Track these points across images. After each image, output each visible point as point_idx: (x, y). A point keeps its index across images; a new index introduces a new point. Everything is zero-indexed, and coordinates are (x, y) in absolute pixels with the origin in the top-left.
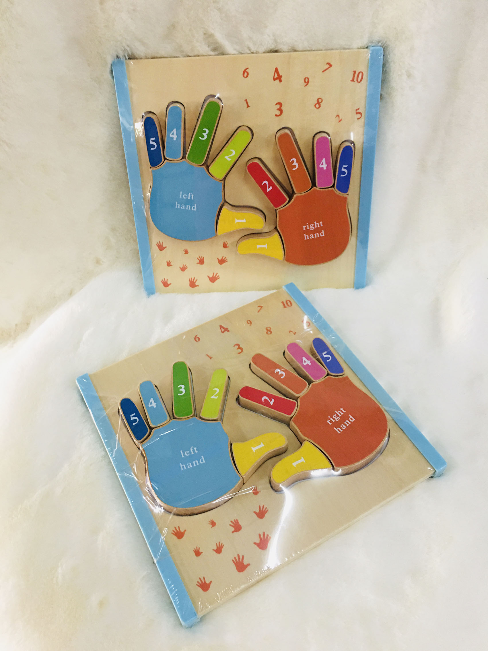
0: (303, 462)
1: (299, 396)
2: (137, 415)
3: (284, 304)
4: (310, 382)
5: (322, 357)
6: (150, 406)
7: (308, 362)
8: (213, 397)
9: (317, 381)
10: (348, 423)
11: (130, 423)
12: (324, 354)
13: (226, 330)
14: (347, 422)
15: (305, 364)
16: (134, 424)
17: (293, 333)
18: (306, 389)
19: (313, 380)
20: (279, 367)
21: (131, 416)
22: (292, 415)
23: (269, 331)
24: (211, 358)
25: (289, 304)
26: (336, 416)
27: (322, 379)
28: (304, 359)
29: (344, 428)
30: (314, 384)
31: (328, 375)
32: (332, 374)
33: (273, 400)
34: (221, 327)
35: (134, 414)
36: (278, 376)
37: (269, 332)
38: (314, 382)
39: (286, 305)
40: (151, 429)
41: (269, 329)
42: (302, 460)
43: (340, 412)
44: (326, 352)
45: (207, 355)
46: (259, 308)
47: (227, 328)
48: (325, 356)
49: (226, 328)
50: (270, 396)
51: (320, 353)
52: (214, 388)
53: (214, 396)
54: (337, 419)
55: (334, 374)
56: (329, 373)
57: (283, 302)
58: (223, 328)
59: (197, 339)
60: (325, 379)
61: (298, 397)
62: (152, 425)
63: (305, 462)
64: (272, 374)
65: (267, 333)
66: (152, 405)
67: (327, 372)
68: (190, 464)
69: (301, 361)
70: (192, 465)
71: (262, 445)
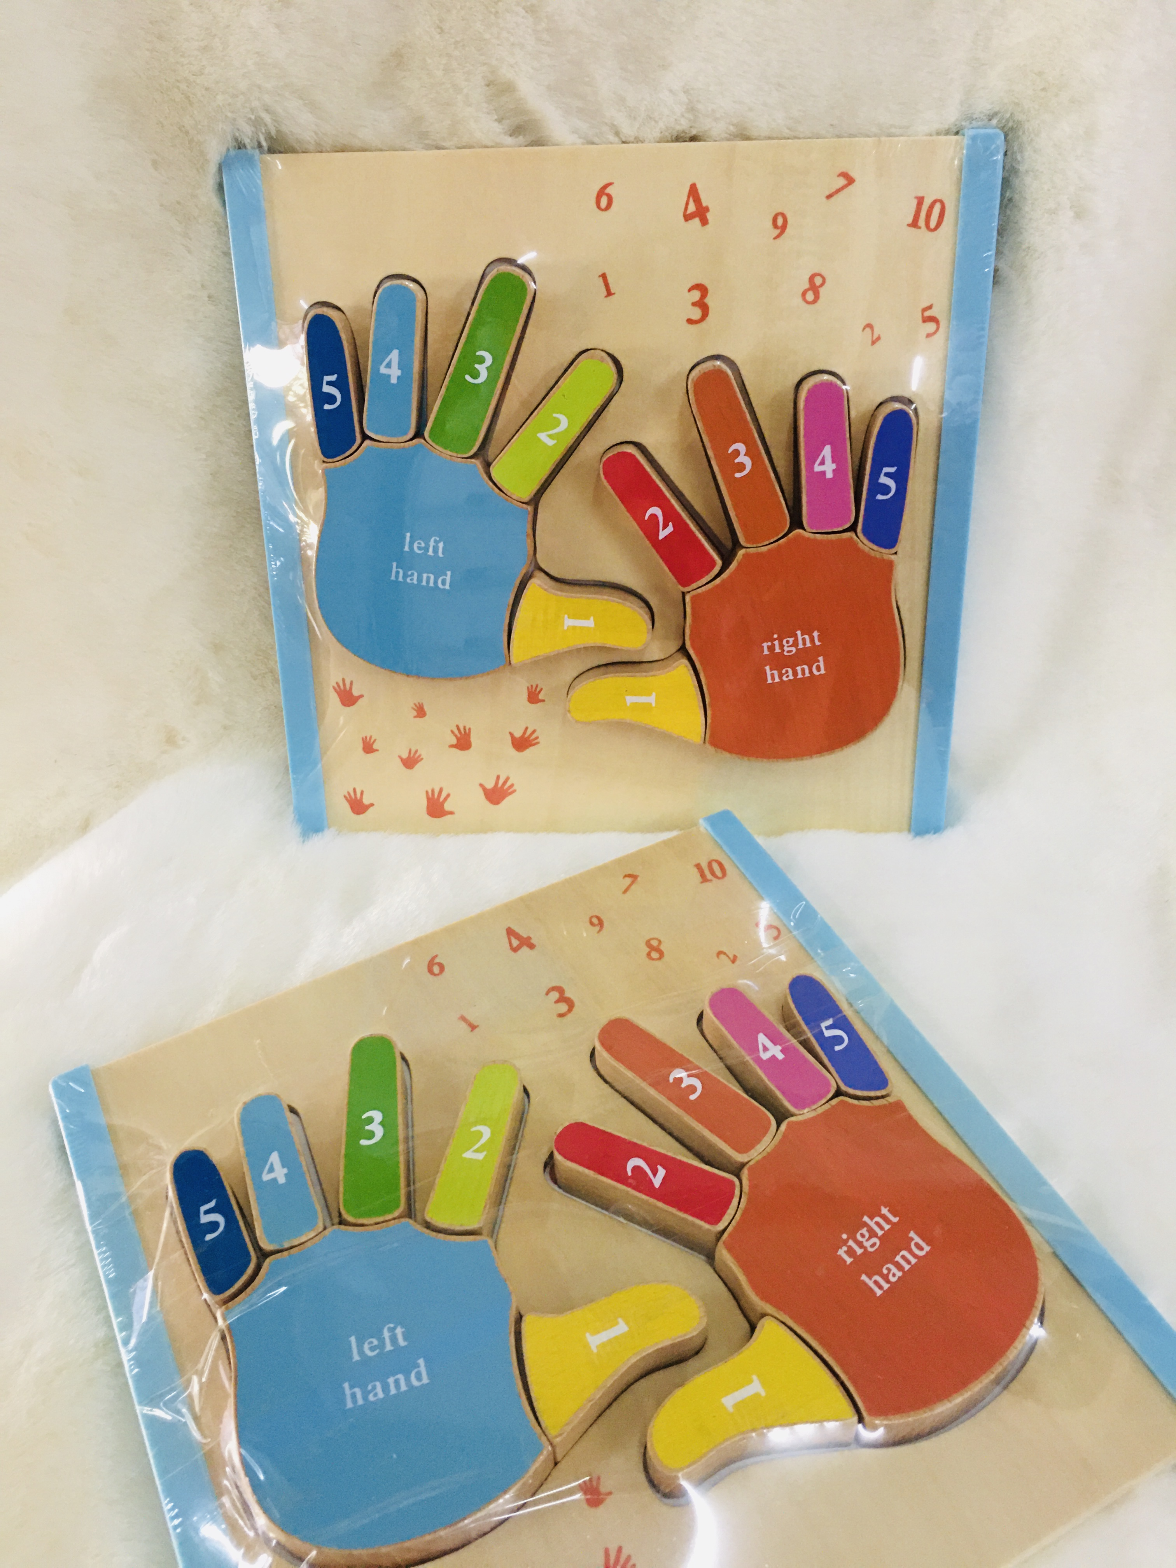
0: (757, 1395)
1: (746, 1160)
2: (223, 1208)
3: (703, 875)
4: (781, 1116)
5: (819, 1036)
6: (266, 1177)
7: (776, 1051)
8: (468, 1155)
9: (806, 1114)
10: (906, 1259)
11: (195, 1230)
12: (824, 1025)
13: (527, 943)
14: (903, 1257)
15: (765, 1056)
16: (209, 1237)
17: (728, 956)
18: (767, 1139)
19: (792, 1109)
20: (682, 1062)
21: (203, 1208)
22: (721, 1226)
23: (655, 950)
24: (473, 1027)
25: (719, 873)
26: (867, 1235)
27: (820, 1108)
28: (762, 1039)
29: (894, 1275)
30: (793, 1122)
31: (838, 1093)
32: (851, 1091)
33: (661, 1172)
34: (510, 932)
35: (212, 1204)
36: (678, 1094)
37: (655, 955)
38: (792, 1115)
39: (709, 876)
40: (264, 1255)
41: (655, 943)
42: (755, 1387)
43: (877, 1219)
44: (830, 1022)
45: (463, 1018)
46: (628, 881)
47: (529, 938)
48: (828, 1033)
49: (525, 936)
50: (654, 1158)
51: (813, 1021)
52: (476, 1124)
53: (475, 1151)
54: (872, 1244)
55: (859, 1093)
56: (844, 1088)
57: (698, 866)
58: (517, 936)
59: (436, 969)
60: (827, 1106)
61: (743, 1165)
62: (266, 1245)
63: (763, 1394)
64: (661, 1084)
65: (649, 954)
66: (271, 1176)
67: (836, 1086)
68: (378, 1385)
69: (753, 1048)
70: (383, 1391)
71: (621, 1328)
